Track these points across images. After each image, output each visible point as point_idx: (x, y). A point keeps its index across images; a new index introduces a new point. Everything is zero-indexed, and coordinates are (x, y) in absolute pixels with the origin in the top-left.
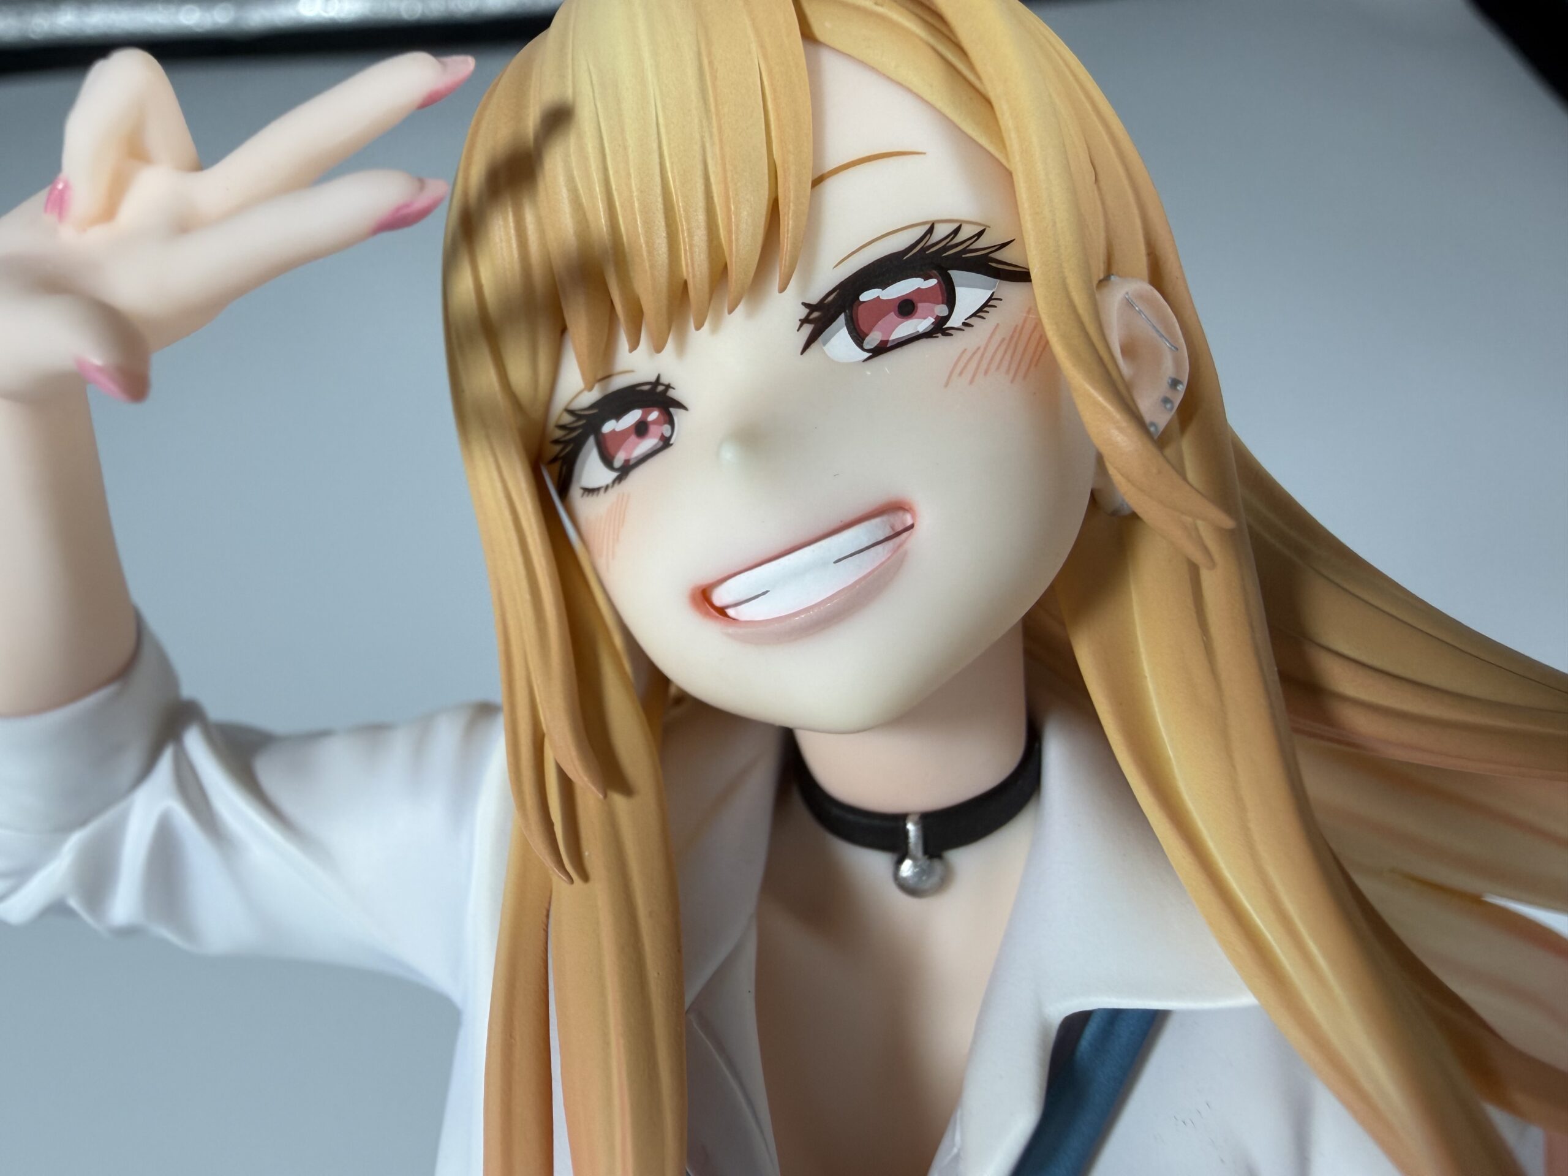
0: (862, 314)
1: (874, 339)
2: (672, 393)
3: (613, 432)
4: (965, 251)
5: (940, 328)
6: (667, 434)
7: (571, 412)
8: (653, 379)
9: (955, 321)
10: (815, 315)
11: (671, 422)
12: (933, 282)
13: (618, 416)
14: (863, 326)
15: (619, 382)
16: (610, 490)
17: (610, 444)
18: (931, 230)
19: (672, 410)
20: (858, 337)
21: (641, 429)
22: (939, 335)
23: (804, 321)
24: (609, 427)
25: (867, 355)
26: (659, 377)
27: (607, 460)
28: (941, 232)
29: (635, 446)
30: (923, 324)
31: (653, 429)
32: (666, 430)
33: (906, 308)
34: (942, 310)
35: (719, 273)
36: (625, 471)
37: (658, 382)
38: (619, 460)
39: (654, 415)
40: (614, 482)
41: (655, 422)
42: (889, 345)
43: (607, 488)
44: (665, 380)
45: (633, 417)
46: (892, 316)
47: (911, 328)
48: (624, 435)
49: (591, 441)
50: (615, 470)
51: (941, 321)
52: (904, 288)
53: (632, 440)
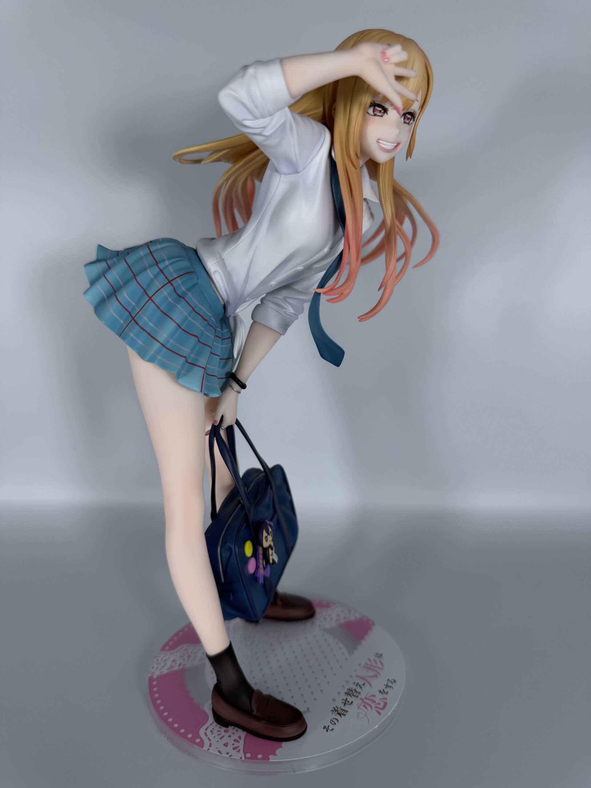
0: (406, 117)
1: (405, 120)
2: (387, 112)
5: (408, 124)
7: (374, 102)
8: (387, 108)
9: (410, 124)
12: (411, 118)
13: (378, 107)
15: (383, 104)
19: (385, 113)
20: (404, 119)
21: (380, 111)
24: (376, 108)
27: (374, 111)
31: (381, 113)
32: (383, 114)
33: (408, 119)
34: (410, 121)
36: (375, 115)
38: (375, 113)
39: (382, 111)
40: (373, 115)
43: (371, 115)
44: (388, 110)
45: (380, 109)
46: (407, 119)
47: (407, 121)
48: (377, 110)
49: (373, 107)
50: (374, 114)
51: (409, 123)
52: (409, 116)
53: (378, 112)
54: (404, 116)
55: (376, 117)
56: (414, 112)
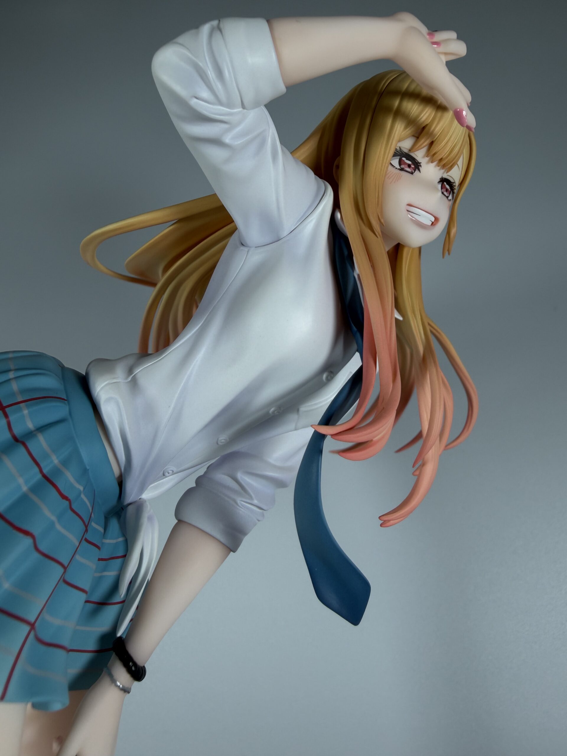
0: (443, 185)
1: (443, 190)
2: (420, 167)
3: (404, 160)
5: (447, 197)
6: (413, 172)
7: (401, 149)
8: (420, 161)
9: (449, 199)
10: (441, 179)
11: (415, 171)
12: (450, 190)
13: (407, 159)
14: (443, 187)
15: (412, 154)
16: (397, 169)
17: (402, 163)
19: (417, 169)
21: (409, 166)
24: (404, 159)
25: (441, 193)
26: (421, 163)
27: (400, 164)
29: (407, 168)
30: (447, 195)
31: (411, 168)
33: (447, 190)
34: (449, 195)
35: (441, 160)
36: (402, 169)
37: (420, 163)
38: (403, 166)
39: (413, 166)
40: (399, 169)
41: (412, 168)
44: (421, 164)
45: (410, 162)
47: (445, 193)
48: (406, 163)
49: (399, 157)
50: (400, 167)
52: (448, 187)
53: (407, 166)
54: (441, 183)
55: (403, 173)
56: (454, 183)
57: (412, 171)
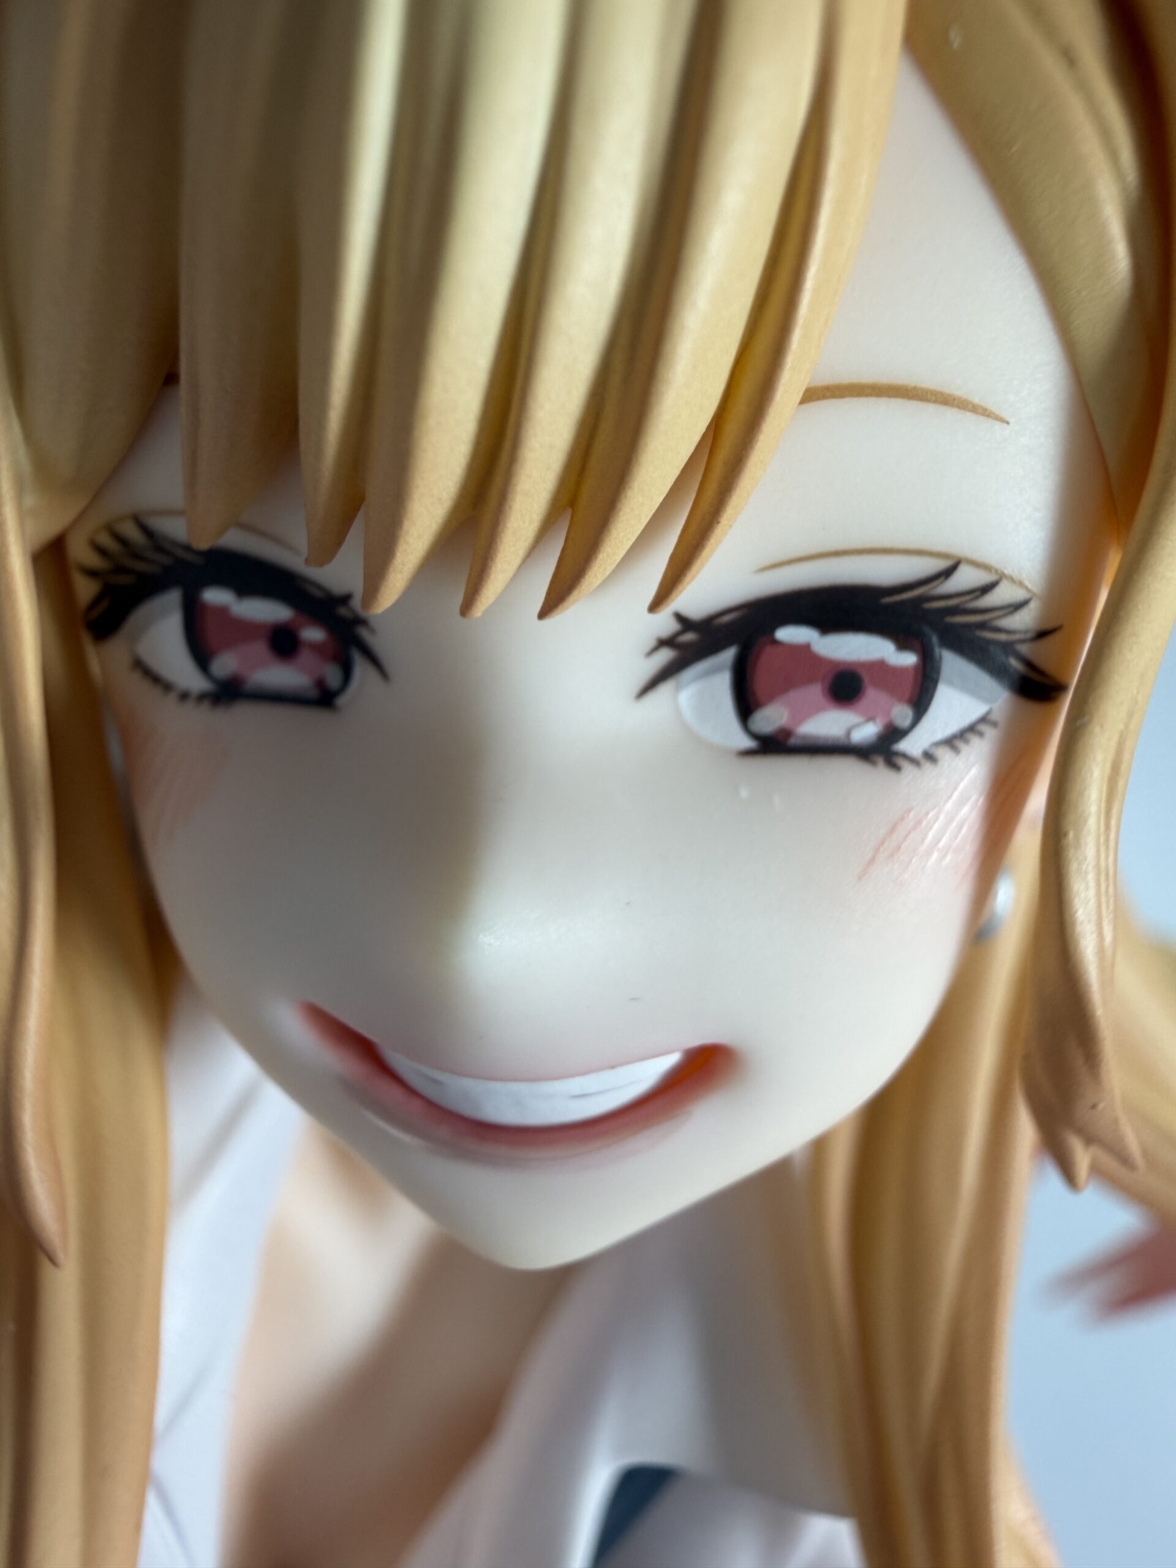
0: (767, 663)
1: (771, 718)
3: (222, 610)
4: (983, 626)
5: (885, 747)
6: (333, 685)
7: (145, 529)
8: (336, 591)
9: (911, 745)
10: (689, 637)
11: (346, 671)
12: (909, 659)
13: (240, 591)
14: (762, 686)
16: (192, 703)
17: (212, 631)
18: (948, 573)
19: (355, 654)
20: (746, 704)
21: (282, 642)
22: (880, 760)
23: (663, 643)
25: (748, 743)
28: (965, 579)
29: (267, 665)
30: (866, 732)
32: (332, 674)
33: (846, 685)
34: (902, 714)
36: (227, 694)
37: (342, 600)
41: (312, 646)
42: (792, 741)
45: (276, 611)
46: (815, 692)
48: (244, 630)
49: (174, 595)
50: (208, 677)
51: (893, 734)
52: (861, 648)
53: (259, 648)
57: (320, 684)
